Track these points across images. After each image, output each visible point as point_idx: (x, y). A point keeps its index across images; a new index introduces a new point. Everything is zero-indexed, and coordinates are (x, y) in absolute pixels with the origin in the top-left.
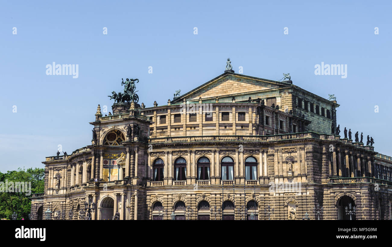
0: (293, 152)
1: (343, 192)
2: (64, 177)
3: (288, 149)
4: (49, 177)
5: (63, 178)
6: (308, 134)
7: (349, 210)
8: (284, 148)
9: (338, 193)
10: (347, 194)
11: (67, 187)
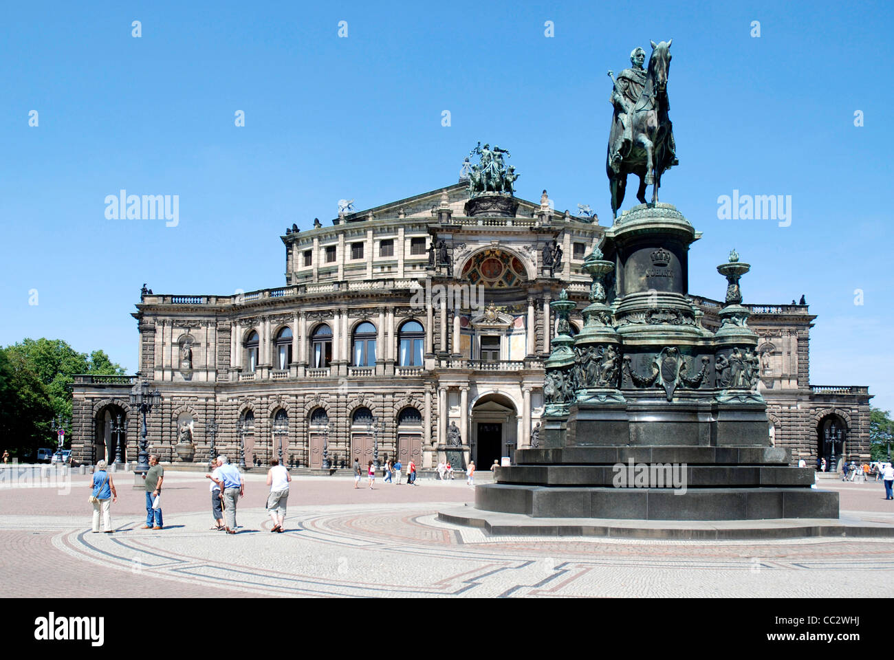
0: (773, 336)
1: (830, 408)
2: (208, 345)
3: (766, 330)
4: (156, 340)
5: (203, 345)
6: (803, 309)
7: (831, 435)
8: (758, 327)
9: (821, 409)
10: (837, 412)
11: (217, 366)
